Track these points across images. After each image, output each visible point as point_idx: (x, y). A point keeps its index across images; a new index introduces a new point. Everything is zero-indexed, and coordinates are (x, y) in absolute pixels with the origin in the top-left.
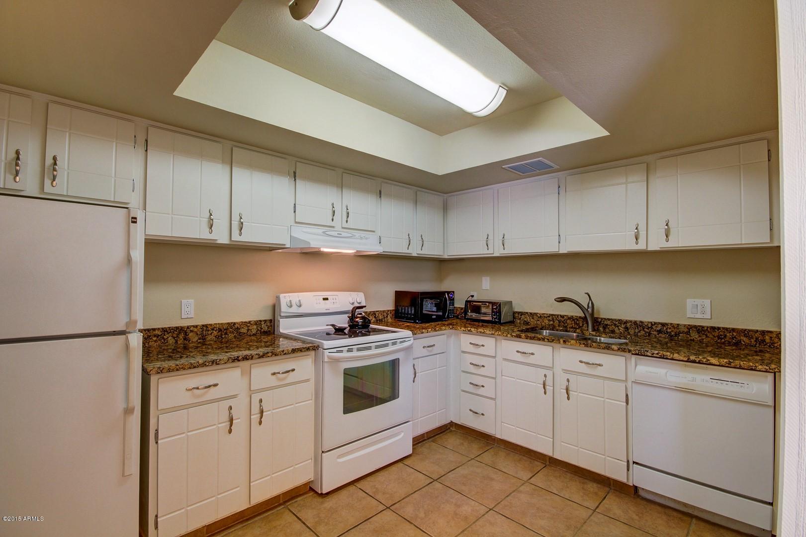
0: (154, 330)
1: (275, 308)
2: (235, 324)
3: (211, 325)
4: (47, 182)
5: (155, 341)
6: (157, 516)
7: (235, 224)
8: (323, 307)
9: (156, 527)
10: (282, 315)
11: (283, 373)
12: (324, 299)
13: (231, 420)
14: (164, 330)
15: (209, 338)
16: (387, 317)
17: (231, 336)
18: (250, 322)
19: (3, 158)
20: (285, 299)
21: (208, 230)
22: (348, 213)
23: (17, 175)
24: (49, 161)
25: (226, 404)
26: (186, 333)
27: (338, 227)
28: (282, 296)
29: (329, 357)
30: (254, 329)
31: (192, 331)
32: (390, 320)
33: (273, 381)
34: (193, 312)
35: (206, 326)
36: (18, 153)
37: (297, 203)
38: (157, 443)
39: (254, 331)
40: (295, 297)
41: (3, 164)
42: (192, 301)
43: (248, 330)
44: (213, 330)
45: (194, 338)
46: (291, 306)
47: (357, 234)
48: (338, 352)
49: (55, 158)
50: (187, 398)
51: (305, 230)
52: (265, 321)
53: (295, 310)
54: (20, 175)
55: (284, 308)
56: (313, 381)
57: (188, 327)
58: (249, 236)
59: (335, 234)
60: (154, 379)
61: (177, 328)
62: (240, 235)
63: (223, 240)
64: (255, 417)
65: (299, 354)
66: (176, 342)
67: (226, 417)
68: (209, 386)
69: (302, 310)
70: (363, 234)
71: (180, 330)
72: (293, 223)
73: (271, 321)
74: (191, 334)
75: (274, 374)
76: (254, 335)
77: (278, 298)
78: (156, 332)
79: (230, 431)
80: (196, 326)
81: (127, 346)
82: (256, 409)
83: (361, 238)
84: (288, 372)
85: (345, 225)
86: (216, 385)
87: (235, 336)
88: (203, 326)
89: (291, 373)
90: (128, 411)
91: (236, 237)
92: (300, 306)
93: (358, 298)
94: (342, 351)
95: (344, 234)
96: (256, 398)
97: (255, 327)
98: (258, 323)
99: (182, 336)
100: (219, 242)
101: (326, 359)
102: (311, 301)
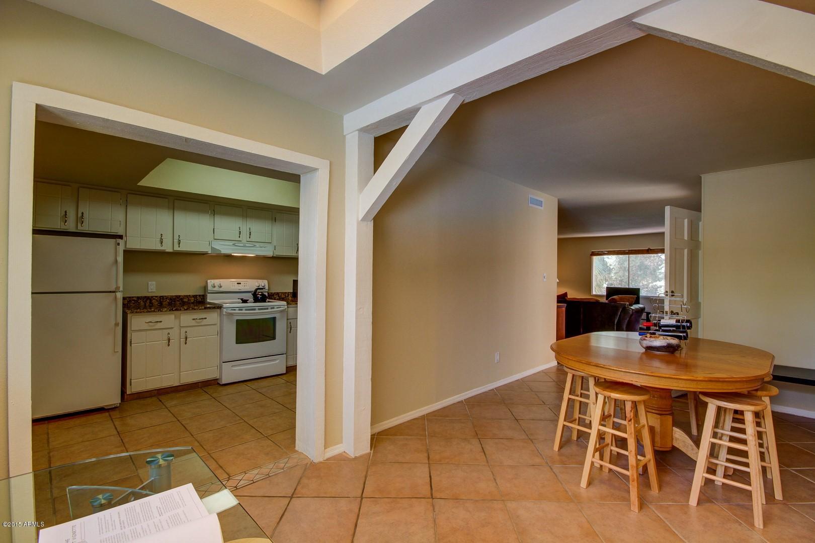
0: (133, 297)
1: (205, 288)
2: (180, 296)
3: (165, 296)
4: (79, 225)
5: (134, 303)
6: (131, 379)
7: (176, 241)
8: (237, 288)
9: (131, 385)
10: (209, 291)
11: (200, 319)
12: (238, 283)
13: (169, 340)
14: (138, 298)
15: (164, 303)
16: (288, 296)
17: (178, 303)
18: (189, 295)
19: (60, 215)
20: (211, 282)
21: (160, 244)
22: (250, 232)
23: (66, 222)
24: (80, 215)
25: (166, 331)
26: (151, 300)
27: (244, 241)
28: (209, 281)
29: (226, 312)
30: (192, 300)
31: (154, 299)
32: (290, 299)
33: (194, 323)
34: (155, 289)
35: (162, 296)
36: (66, 212)
37: (215, 228)
38: (131, 345)
39: (192, 301)
40: (217, 282)
41: (59, 218)
42: (154, 283)
43: (188, 300)
44: (167, 299)
45: (155, 302)
46: (214, 287)
47: (258, 245)
48: (232, 310)
49: (82, 213)
50: (146, 327)
51: (221, 243)
52: (200, 295)
53: (217, 289)
54: (67, 222)
55: (210, 288)
56: (219, 324)
57: (152, 297)
58: (184, 248)
59: (242, 245)
60: (129, 316)
61: (146, 297)
62: (179, 247)
63: (170, 250)
64: (183, 340)
65: (209, 310)
66: (145, 304)
67: (166, 338)
68: (157, 322)
69: (221, 290)
70: (262, 245)
71: (147, 298)
72: (212, 239)
73: (203, 296)
74: (153, 301)
75: (194, 319)
76: (192, 303)
77: (207, 283)
78: (134, 299)
79: (169, 345)
80: (157, 297)
81: (116, 297)
82: (183, 336)
83: (261, 247)
84: (202, 319)
85: (249, 240)
86: (161, 322)
87: (180, 304)
88: (161, 296)
89: (204, 320)
90: (117, 324)
91: (177, 248)
92: (221, 287)
93: (264, 283)
94: (235, 310)
95: (247, 245)
96: (183, 330)
97: (193, 298)
98: (195, 296)
99: (148, 301)
100: (167, 251)
101: (224, 313)
102: (229, 284)
